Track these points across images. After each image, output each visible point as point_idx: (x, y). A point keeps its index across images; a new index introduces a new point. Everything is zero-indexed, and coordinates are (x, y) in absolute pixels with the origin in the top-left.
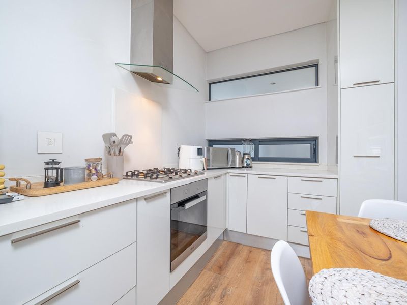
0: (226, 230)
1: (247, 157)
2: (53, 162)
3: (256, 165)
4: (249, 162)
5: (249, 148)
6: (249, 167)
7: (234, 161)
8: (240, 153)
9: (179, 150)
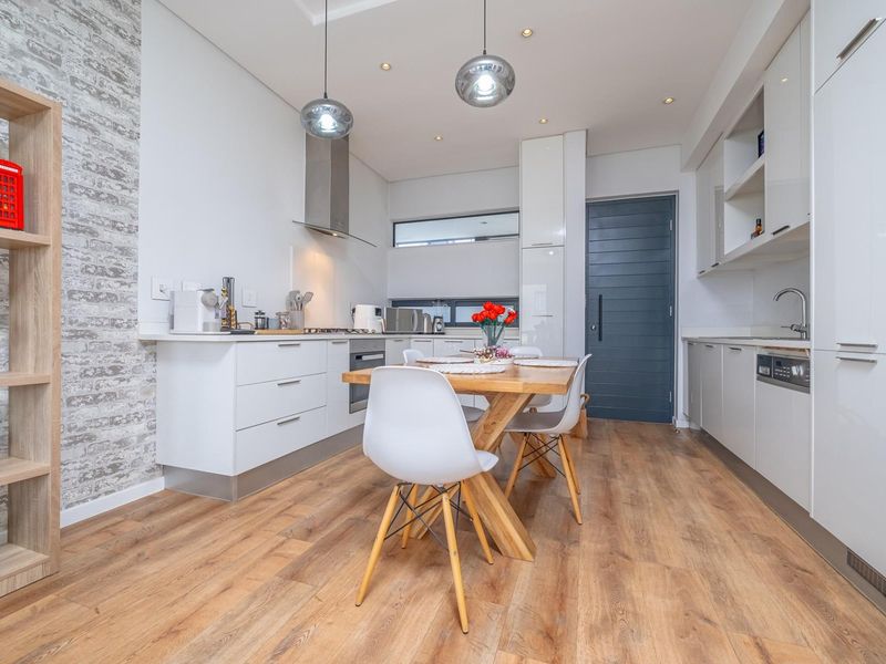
1: (438, 320)
2: (260, 313)
3: (452, 332)
4: (440, 327)
5: (444, 312)
6: (441, 333)
7: (421, 324)
8: (429, 317)
9: (354, 311)
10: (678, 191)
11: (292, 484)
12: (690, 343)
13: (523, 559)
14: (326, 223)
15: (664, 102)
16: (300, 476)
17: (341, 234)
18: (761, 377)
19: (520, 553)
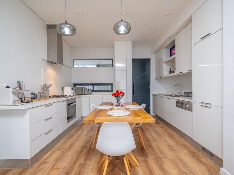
0: (82, 116)
1: (89, 90)
2: (33, 93)
3: (93, 93)
4: (90, 92)
5: (91, 87)
6: (91, 94)
7: (85, 92)
8: (87, 89)
9: (63, 88)
10: (151, 58)
11: (51, 154)
12: (154, 95)
13: (138, 166)
14: (56, 60)
15: (151, 37)
16: (53, 150)
17: (60, 64)
18: (177, 106)
19: (137, 165)
